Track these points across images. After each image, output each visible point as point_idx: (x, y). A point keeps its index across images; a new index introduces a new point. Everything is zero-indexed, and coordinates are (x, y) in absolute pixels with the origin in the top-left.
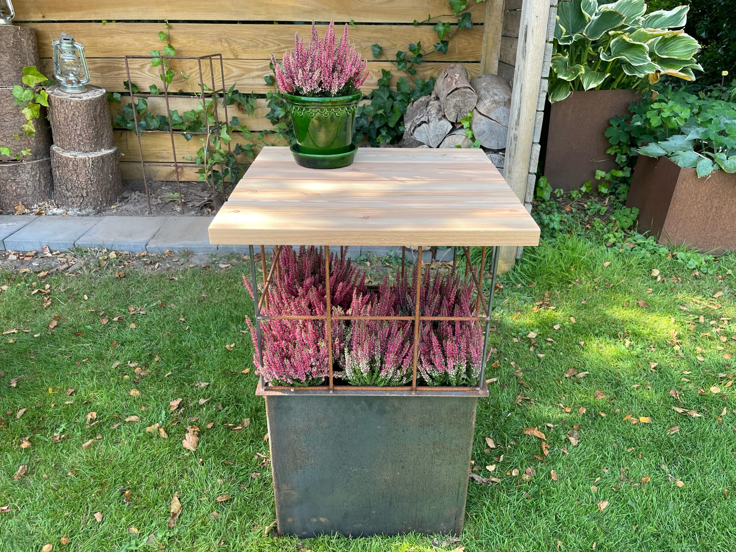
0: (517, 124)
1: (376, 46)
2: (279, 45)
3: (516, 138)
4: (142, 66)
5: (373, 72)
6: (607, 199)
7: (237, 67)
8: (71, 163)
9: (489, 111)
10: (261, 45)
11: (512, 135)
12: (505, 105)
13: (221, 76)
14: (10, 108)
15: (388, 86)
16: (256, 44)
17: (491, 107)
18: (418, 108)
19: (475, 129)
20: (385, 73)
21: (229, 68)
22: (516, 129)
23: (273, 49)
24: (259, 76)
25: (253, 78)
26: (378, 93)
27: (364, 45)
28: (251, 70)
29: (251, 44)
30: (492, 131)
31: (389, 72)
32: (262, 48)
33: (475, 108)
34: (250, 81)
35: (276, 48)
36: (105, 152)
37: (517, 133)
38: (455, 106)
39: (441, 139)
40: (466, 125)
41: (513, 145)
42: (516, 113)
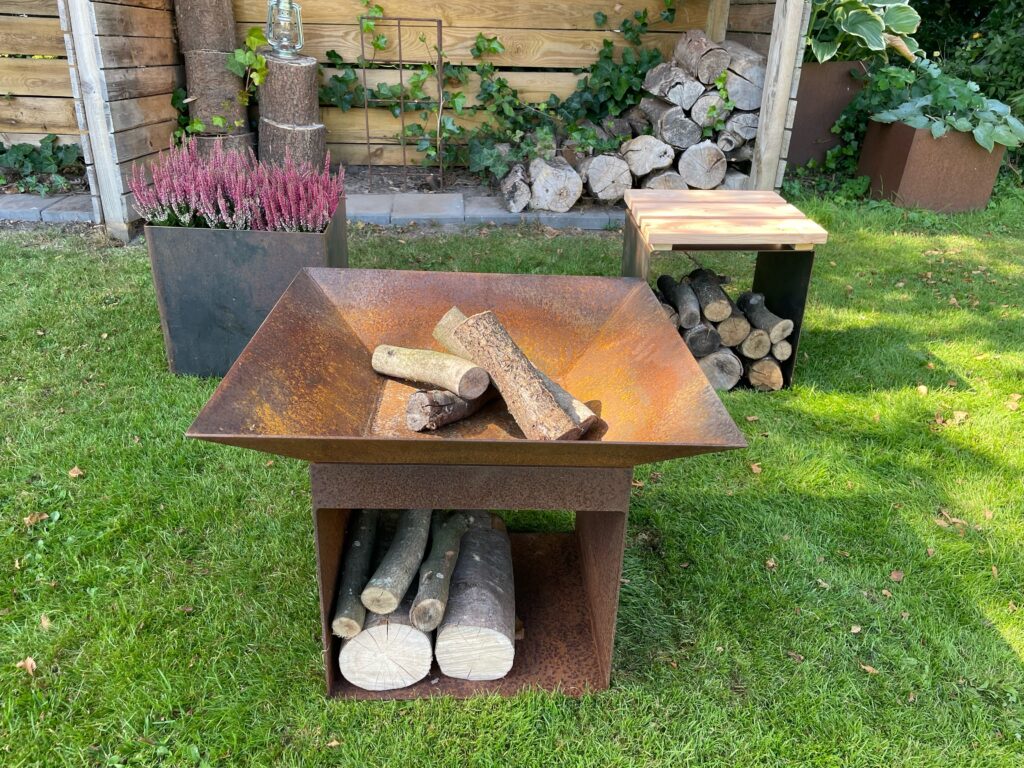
0: (776, 80)
1: (599, 13)
2: (496, 12)
3: (774, 94)
4: (347, 34)
5: (595, 43)
6: (834, 175)
7: (451, 36)
8: (290, 135)
9: (744, 70)
10: (477, 12)
11: (769, 92)
12: (759, 65)
14: (215, 74)
15: (611, 58)
16: (471, 11)
17: (747, 67)
18: (660, 73)
19: (731, 89)
20: (607, 43)
22: (773, 86)
27: (586, 13)
29: (466, 10)
30: (745, 92)
31: (611, 43)
32: (478, 14)
33: (729, 69)
35: (494, 15)
36: (317, 126)
37: (774, 89)
38: (709, 67)
39: (694, 100)
40: (719, 85)
41: (771, 102)
42: (775, 70)
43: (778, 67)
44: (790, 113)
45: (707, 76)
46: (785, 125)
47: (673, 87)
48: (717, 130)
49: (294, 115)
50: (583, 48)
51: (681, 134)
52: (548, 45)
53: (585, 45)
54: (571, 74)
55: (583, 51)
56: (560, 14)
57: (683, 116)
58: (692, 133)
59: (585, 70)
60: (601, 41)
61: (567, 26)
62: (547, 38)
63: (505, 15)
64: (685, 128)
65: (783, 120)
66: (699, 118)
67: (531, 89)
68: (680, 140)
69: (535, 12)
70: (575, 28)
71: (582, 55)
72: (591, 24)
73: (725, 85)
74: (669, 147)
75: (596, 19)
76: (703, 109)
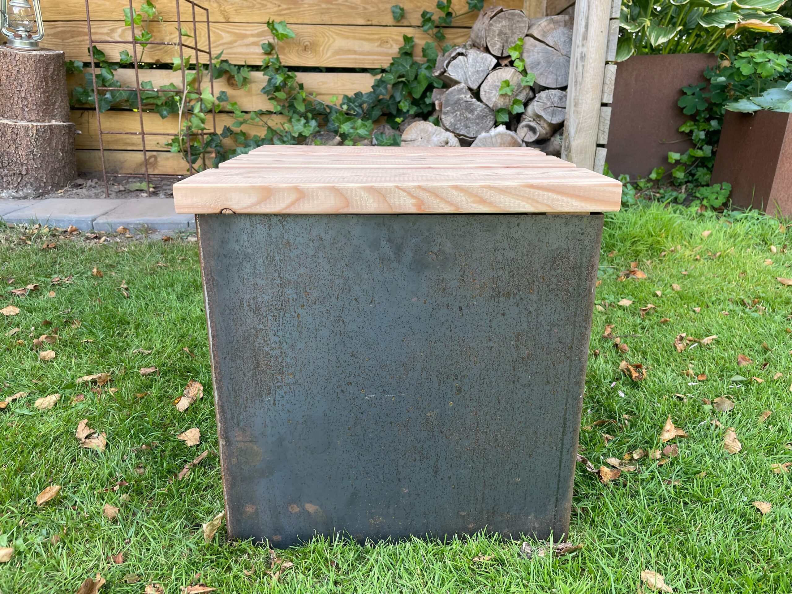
0: (585, 38)
1: (396, 7)
2: (279, 6)
3: (583, 57)
5: (394, 40)
6: (684, 187)
7: (228, 32)
9: (545, 34)
10: (258, 6)
11: (578, 55)
12: (565, 26)
13: (207, 42)
15: (411, 54)
16: (251, 5)
17: (548, 28)
19: (529, 60)
20: (407, 39)
21: (218, 34)
22: (583, 45)
23: (272, 10)
24: (254, 44)
25: (247, 45)
26: (400, 61)
27: (382, 6)
28: (244, 36)
30: (548, 63)
31: (411, 38)
32: (259, 9)
33: (526, 34)
34: (244, 50)
35: (276, 9)
37: (585, 50)
38: (501, 33)
39: (483, 75)
40: (514, 55)
41: (580, 69)
42: (583, 23)
43: (587, 19)
44: (607, 81)
45: (499, 45)
46: (602, 99)
47: (454, 58)
48: (514, 112)
49: (23, 110)
50: (380, 46)
51: (467, 119)
53: (383, 42)
54: (368, 75)
55: (380, 49)
56: (351, 7)
57: (469, 95)
58: (482, 118)
59: (383, 71)
60: (401, 39)
61: (361, 22)
62: (337, 34)
63: (289, 9)
64: (472, 111)
65: (599, 92)
66: (489, 99)
67: (323, 92)
68: (467, 127)
70: (369, 23)
71: (379, 54)
72: (389, 19)
73: (521, 54)
74: (451, 135)
75: (393, 12)
76: (495, 87)
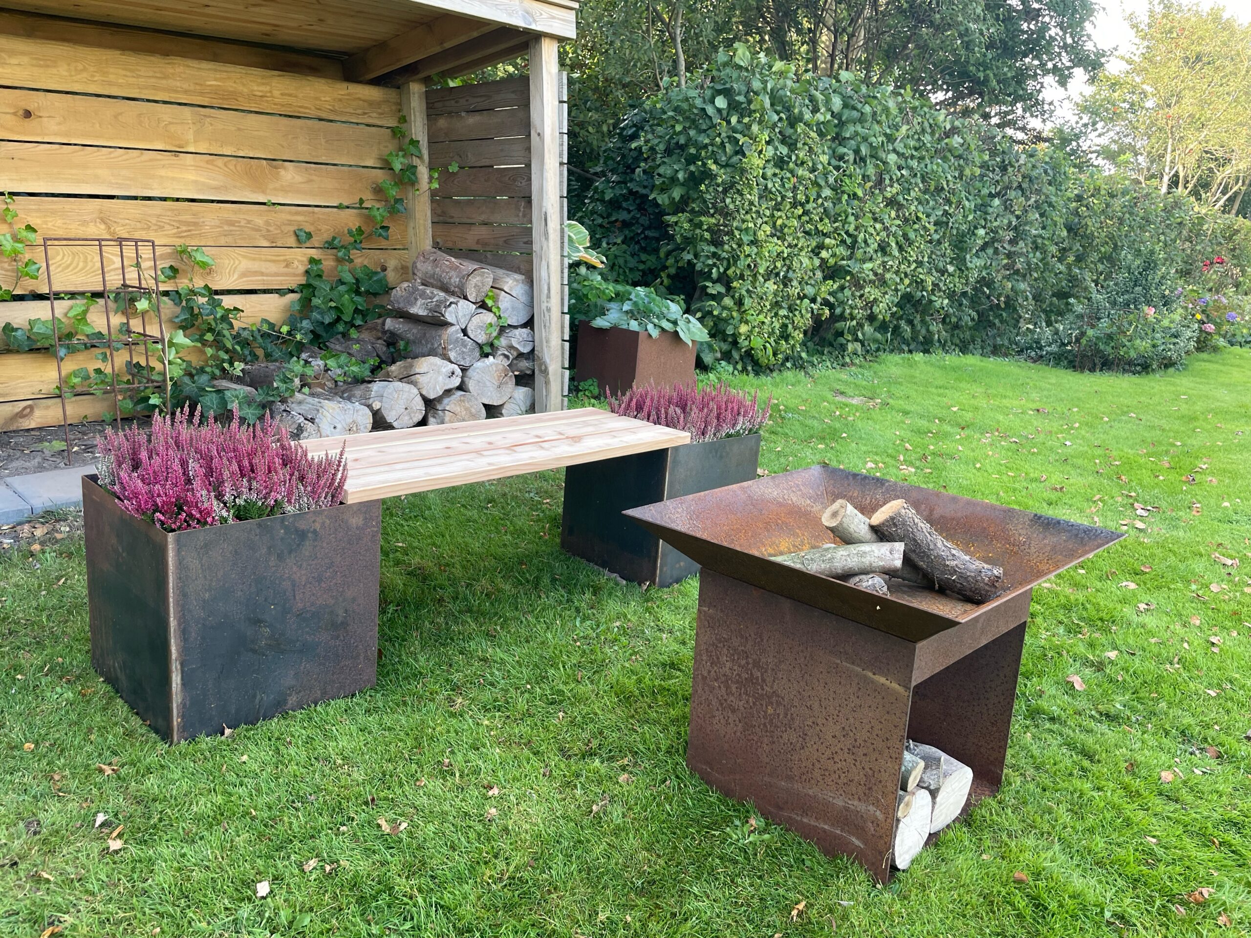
0: (549, 297)
1: (299, 230)
3: (549, 310)
5: (299, 261)
9: (511, 289)
11: (543, 308)
12: (526, 284)
15: (322, 276)
18: (411, 292)
19: (501, 307)
20: (313, 261)
22: (547, 302)
27: (285, 229)
30: (513, 308)
31: (318, 260)
33: (494, 287)
38: (476, 286)
39: (468, 317)
40: (490, 303)
41: (545, 316)
42: (546, 287)
43: (549, 285)
44: (565, 326)
45: (475, 294)
46: (563, 337)
47: (449, 306)
48: (494, 346)
50: (287, 266)
51: (464, 353)
52: (245, 264)
53: (289, 263)
54: (276, 296)
55: (286, 270)
57: (462, 334)
58: (472, 350)
59: (291, 291)
60: (305, 260)
61: (265, 244)
62: (244, 257)
64: (465, 346)
65: (560, 333)
66: (475, 336)
68: (464, 358)
69: (226, 228)
70: (274, 245)
71: (287, 275)
72: (292, 241)
73: (496, 303)
74: (456, 366)
75: (297, 236)
76: (480, 327)
